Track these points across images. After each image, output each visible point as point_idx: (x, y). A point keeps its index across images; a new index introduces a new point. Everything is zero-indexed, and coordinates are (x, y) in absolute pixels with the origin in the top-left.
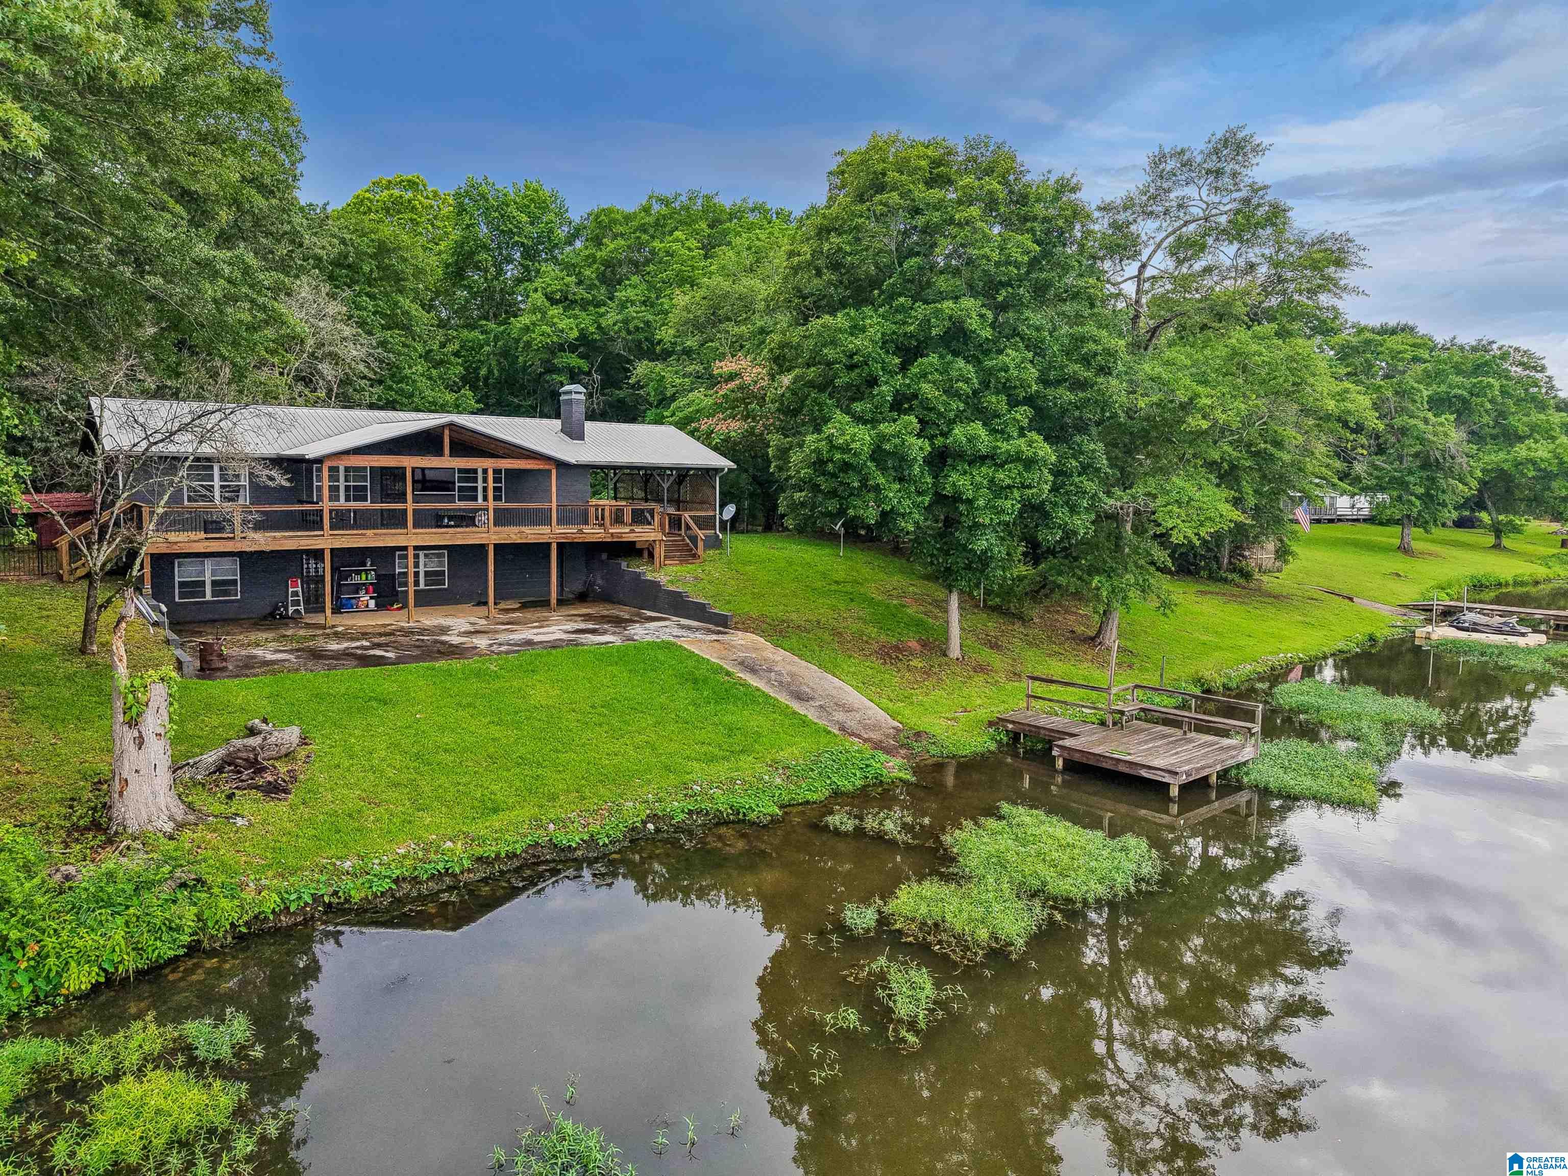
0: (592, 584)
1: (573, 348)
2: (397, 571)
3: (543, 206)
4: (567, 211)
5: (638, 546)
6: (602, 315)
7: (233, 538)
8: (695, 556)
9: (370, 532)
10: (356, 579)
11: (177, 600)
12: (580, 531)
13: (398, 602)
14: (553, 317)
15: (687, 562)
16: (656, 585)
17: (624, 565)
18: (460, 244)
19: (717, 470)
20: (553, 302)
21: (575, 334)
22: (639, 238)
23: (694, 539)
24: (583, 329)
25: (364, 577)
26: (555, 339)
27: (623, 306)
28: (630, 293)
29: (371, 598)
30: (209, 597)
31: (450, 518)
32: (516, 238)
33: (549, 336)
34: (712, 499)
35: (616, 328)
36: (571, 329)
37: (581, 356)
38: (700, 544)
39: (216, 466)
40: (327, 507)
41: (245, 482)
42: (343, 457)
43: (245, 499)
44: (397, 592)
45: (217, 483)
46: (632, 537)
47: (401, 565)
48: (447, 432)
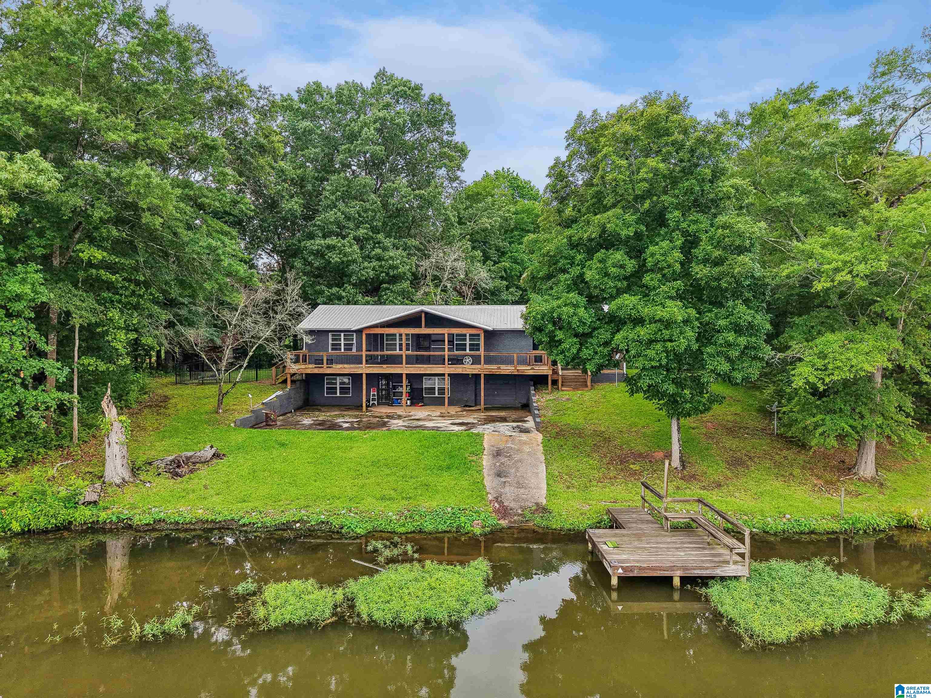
0: (529, 400)
2: (424, 386)
7: (324, 367)
8: (586, 386)
9: (385, 366)
10: (400, 390)
11: (325, 395)
12: (499, 368)
13: (422, 402)
15: (576, 389)
29: (408, 400)
30: (338, 395)
38: (589, 379)
39: (342, 334)
40: (364, 353)
41: (354, 342)
42: (372, 329)
43: (354, 350)
44: (423, 397)
45: (342, 342)
46: (531, 372)
47: (426, 384)
48: (423, 315)
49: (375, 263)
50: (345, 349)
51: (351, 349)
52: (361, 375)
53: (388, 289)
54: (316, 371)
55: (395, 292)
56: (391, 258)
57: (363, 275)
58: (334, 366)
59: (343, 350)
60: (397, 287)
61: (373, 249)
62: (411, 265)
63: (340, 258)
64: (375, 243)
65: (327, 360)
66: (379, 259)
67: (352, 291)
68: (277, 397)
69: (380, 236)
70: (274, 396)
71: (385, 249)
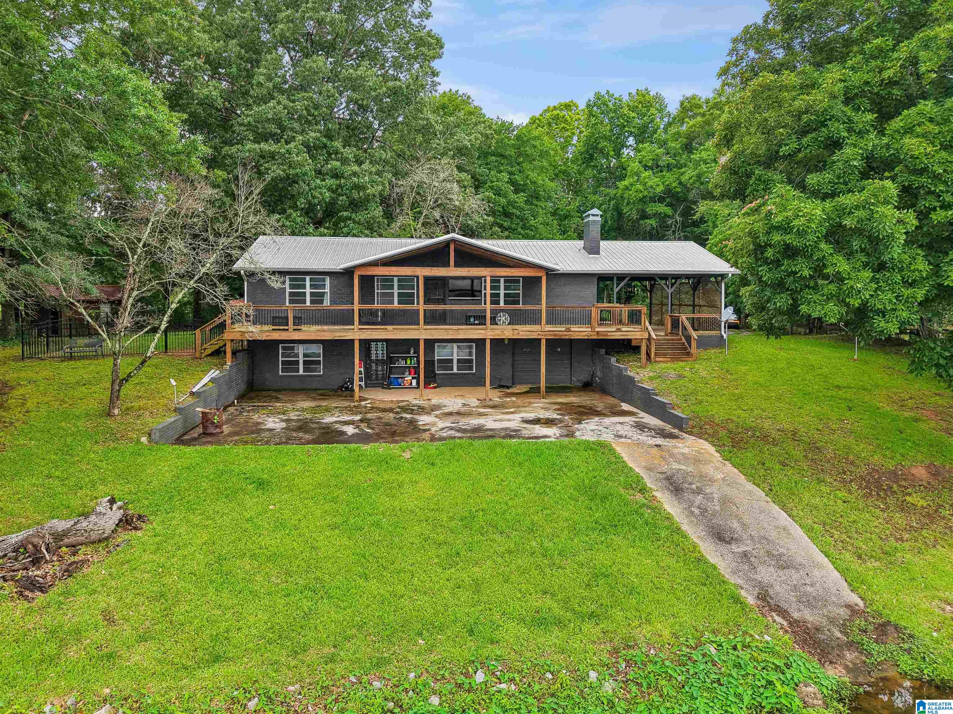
0: (593, 375)
1: (661, 200)
2: (436, 358)
3: (648, 105)
4: (666, 107)
5: (634, 344)
6: (682, 174)
7: (287, 330)
8: (688, 354)
9: (390, 327)
10: (402, 363)
11: (280, 373)
12: (568, 330)
13: (435, 382)
14: (645, 178)
15: (678, 360)
17: (613, 360)
18: (588, 138)
19: (723, 276)
20: (646, 167)
21: (661, 188)
22: (712, 114)
23: (688, 338)
24: (668, 185)
25: (409, 362)
26: (646, 193)
27: (697, 164)
28: (704, 155)
29: (413, 378)
30: (302, 372)
31: (476, 318)
32: (626, 129)
33: (641, 192)
34: (718, 303)
35: (691, 181)
36: (658, 185)
37: (670, 205)
38: (694, 344)
39: (308, 278)
40: (356, 307)
41: (327, 290)
42: (370, 268)
43: (327, 302)
44: (435, 374)
45: (308, 290)
46: (618, 336)
47: (440, 354)
48: (452, 247)
49: (330, 182)
50: (312, 302)
51: (321, 302)
52: (352, 341)
53: (350, 219)
54: (276, 336)
55: (359, 223)
56: (355, 174)
57: (314, 197)
58: (304, 328)
59: (308, 303)
60: (361, 216)
61: (327, 162)
62: (383, 184)
63: (284, 171)
64: (330, 154)
65: (294, 317)
66: (336, 176)
67: (299, 220)
68: (212, 380)
69: (337, 144)
70: (206, 379)
71: (345, 161)
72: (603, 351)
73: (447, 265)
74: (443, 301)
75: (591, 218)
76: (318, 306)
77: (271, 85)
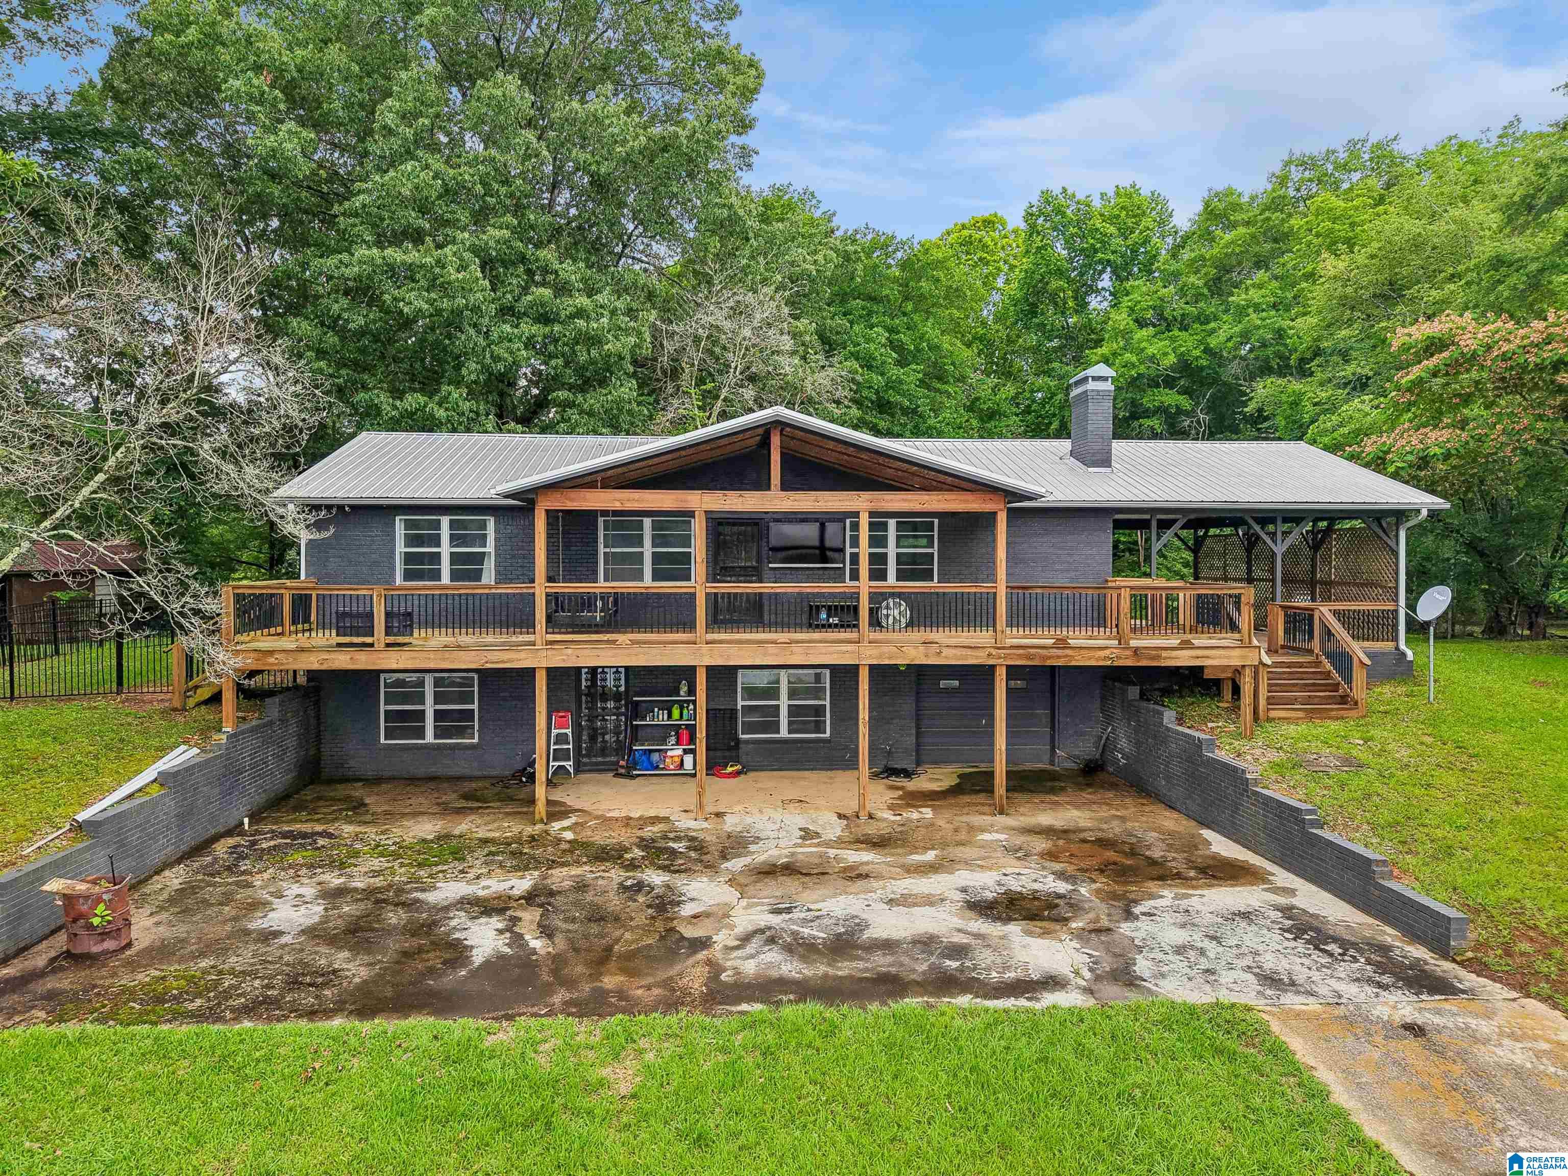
0: (1107, 747)
1: (1169, 383)
2: (740, 703)
3: (1138, 213)
4: (1171, 216)
5: (1208, 675)
6: (1213, 331)
7: (372, 645)
8: (1343, 699)
9: (623, 638)
10: (661, 718)
11: (382, 741)
12: (1062, 643)
13: (737, 761)
14: (1140, 341)
15: (1323, 715)
16: (1234, 775)
17: (1169, 717)
18: (1029, 273)
19: (1400, 515)
20: (1141, 323)
21: (1172, 359)
22: (1268, 219)
23: (1343, 661)
24: (1182, 354)
25: (676, 713)
26: (1142, 369)
27: (1241, 312)
28: (1255, 295)
29: (686, 752)
30: (430, 737)
31: (832, 610)
32: (1100, 255)
33: (1134, 366)
34: (1387, 576)
35: (1230, 344)
36: (1165, 354)
37: (1184, 391)
38: (1359, 676)
39: (445, 521)
40: (541, 589)
41: (490, 548)
43: (489, 576)
44: (738, 741)
45: (445, 549)
46: (1184, 659)
48: (776, 441)
50: (455, 576)
51: (477, 576)
52: (530, 673)
53: (572, 405)
54: (342, 661)
55: (591, 414)
56: (580, 313)
57: (496, 359)
58: (418, 636)
59: (446, 579)
60: (593, 400)
61: (525, 290)
62: (639, 334)
63: (431, 302)
64: (530, 273)
65: (387, 614)
66: (545, 319)
67: (466, 406)
68: (163, 779)
69: (548, 254)
70: (149, 774)
71: (562, 289)
72: (1133, 692)
73: (763, 484)
74: (755, 574)
75: (1091, 385)
76: (466, 588)
77: (409, 132)
